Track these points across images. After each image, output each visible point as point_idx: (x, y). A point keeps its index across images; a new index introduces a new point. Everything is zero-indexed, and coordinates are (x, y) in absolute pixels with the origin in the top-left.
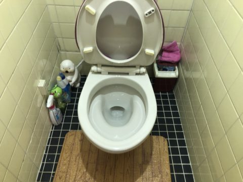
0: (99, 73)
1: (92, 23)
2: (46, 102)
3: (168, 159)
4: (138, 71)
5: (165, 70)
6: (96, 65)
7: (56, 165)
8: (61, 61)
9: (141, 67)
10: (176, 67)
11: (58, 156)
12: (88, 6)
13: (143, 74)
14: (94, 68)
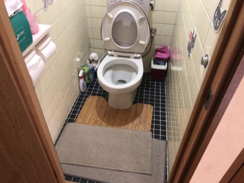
0: (112, 55)
1: (110, 24)
2: (79, 73)
3: (152, 116)
4: (135, 55)
5: (158, 64)
6: (111, 51)
7: (79, 112)
8: (90, 53)
9: (138, 53)
10: (167, 64)
11: (81, 108)
12: (109, 14)
13: (139, 58)
14: (109, 52)
